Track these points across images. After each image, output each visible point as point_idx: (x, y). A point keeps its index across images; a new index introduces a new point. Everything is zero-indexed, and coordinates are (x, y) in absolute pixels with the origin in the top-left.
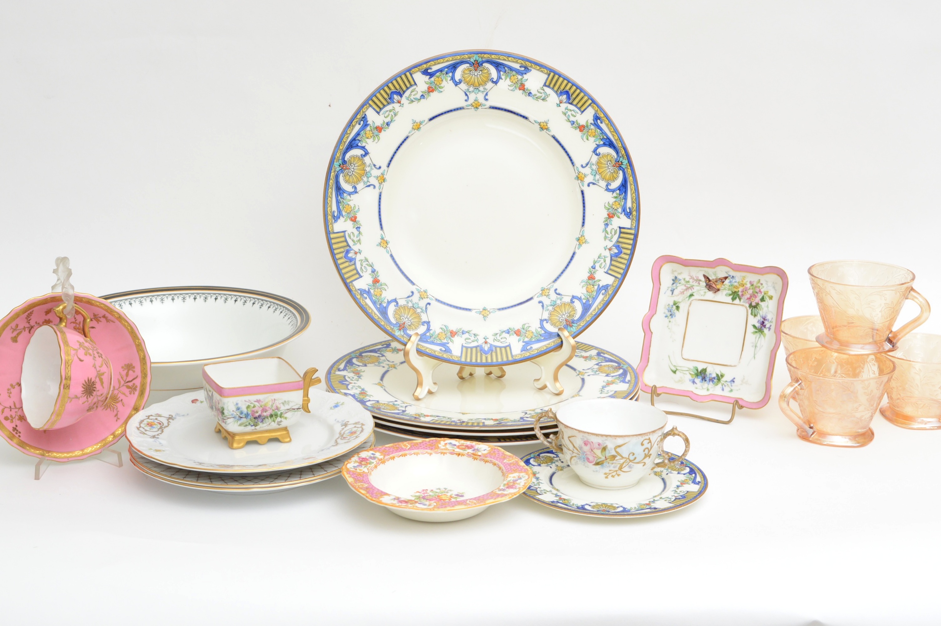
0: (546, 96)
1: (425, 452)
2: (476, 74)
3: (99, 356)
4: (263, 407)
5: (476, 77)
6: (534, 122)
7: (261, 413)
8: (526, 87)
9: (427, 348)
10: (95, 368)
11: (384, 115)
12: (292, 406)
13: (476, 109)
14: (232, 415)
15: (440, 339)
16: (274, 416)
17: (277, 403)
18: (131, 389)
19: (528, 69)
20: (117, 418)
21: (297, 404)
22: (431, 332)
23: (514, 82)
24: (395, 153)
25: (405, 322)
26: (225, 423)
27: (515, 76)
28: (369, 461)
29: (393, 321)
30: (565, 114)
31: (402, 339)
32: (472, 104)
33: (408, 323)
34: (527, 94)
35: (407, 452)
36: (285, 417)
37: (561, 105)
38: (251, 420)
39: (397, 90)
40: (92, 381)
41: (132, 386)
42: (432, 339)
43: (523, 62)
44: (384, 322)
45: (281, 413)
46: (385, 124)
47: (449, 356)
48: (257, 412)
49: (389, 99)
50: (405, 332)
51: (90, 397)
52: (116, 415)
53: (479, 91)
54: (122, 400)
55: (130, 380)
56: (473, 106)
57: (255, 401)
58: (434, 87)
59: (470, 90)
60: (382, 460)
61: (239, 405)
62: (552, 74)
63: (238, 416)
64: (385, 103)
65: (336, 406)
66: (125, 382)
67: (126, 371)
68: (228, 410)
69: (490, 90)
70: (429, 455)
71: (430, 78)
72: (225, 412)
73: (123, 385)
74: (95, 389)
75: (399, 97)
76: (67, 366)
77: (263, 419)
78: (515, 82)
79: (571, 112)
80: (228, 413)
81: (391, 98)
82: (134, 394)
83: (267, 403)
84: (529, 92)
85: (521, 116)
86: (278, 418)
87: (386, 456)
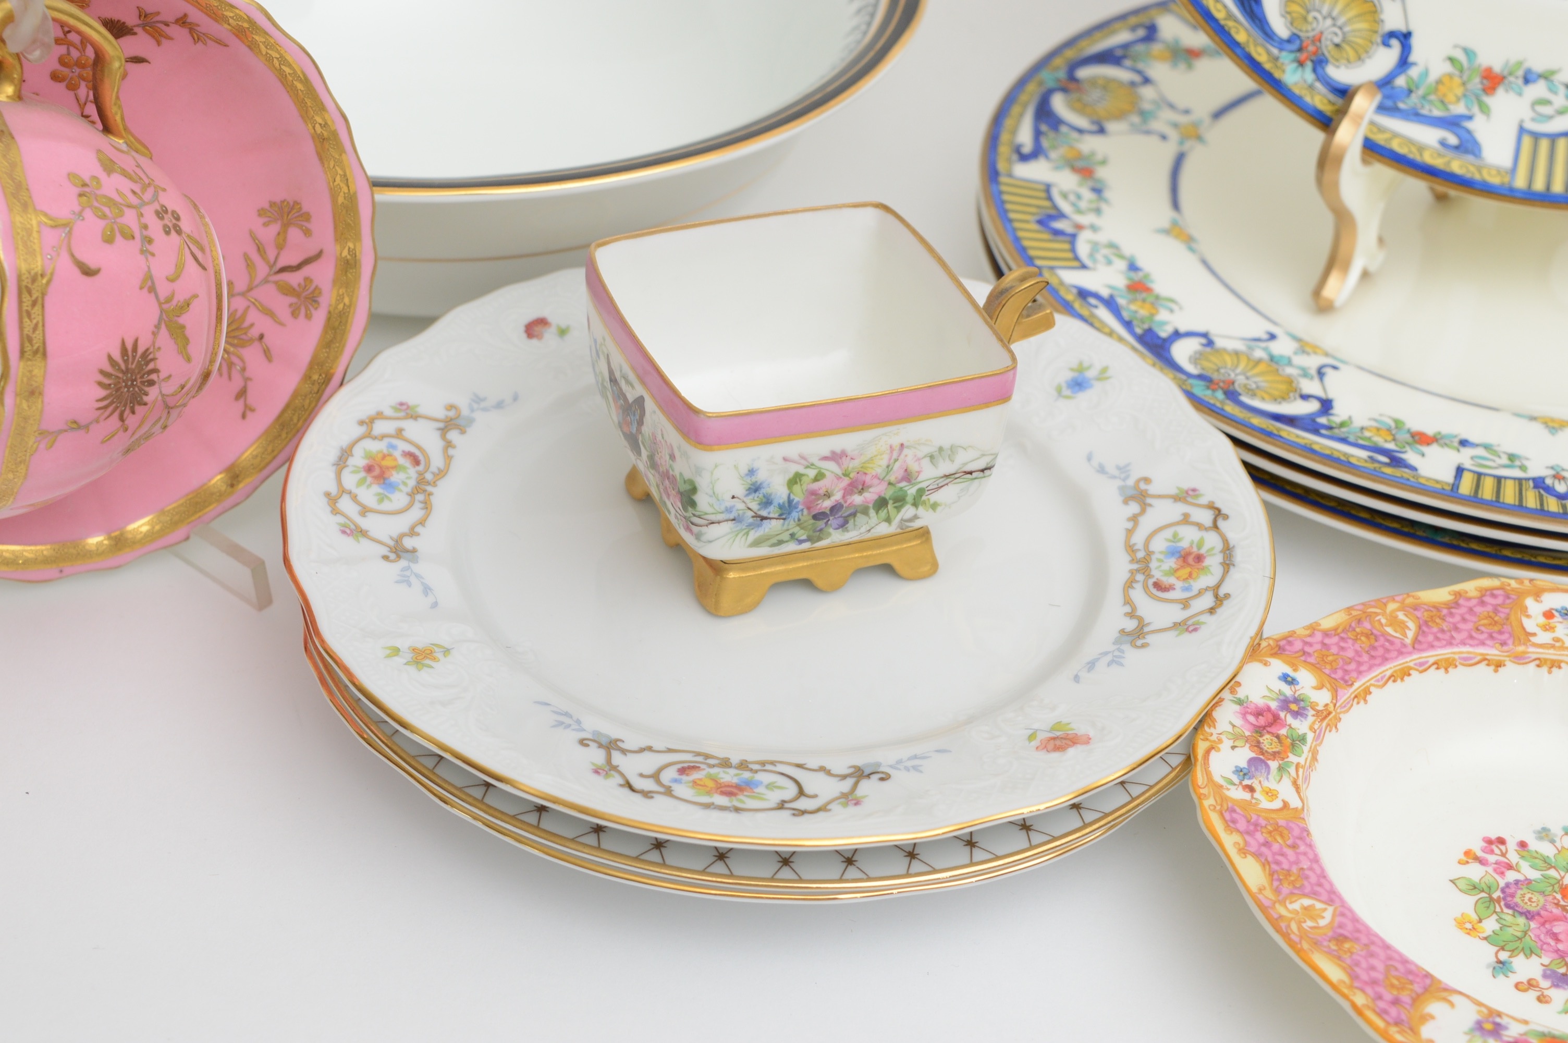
1: (1479, 658)
3: (165, 226)
4: (852, 475)
7: (844, 497)
9: (1395, 135)
10: (152, 289)
12: (966, 464)
14: (729, 510)
15: (1442, 102)
16: (891, 502)
17: (909, 459)
18: (298, 295)
20: (246, 406)
21: (983, 455)
22: (1414, 72)
25: (1322, 33)
26: (698, 537)
28: (1283, 732)
29: (1280, 28)
31: (1308, 99)
33: (1331, 36)
35: (1411, 660)
36: (932, 501)
38: (799, 523)
40: (140, 350)
41: (299, 285)
42: (1414, 100)
44: (1246, 30)
45: (921, 492)
47: (1472, 169)
48: (828, 495)
50: (1319, 70)
51: (133, 412)
52: (242, 394)
54: (261, 337)
55: (294, 262)
57: (825, 458)
60: (1330, 713)
61: (761, 476)
63: (750, 514)
65: (1078, 384)
66: (271, 267)
67: (275, 228)
68: (714, 494)
70: (1492, 668)
72: (700, 498)
73: (266, 281)
74: (154, 377)
76: (27, 305)
77: (850, 515)
80: (711, 506)
82: (308, 317)
83: (871, 460)
86: (903, 510)
87: (1340, 692)
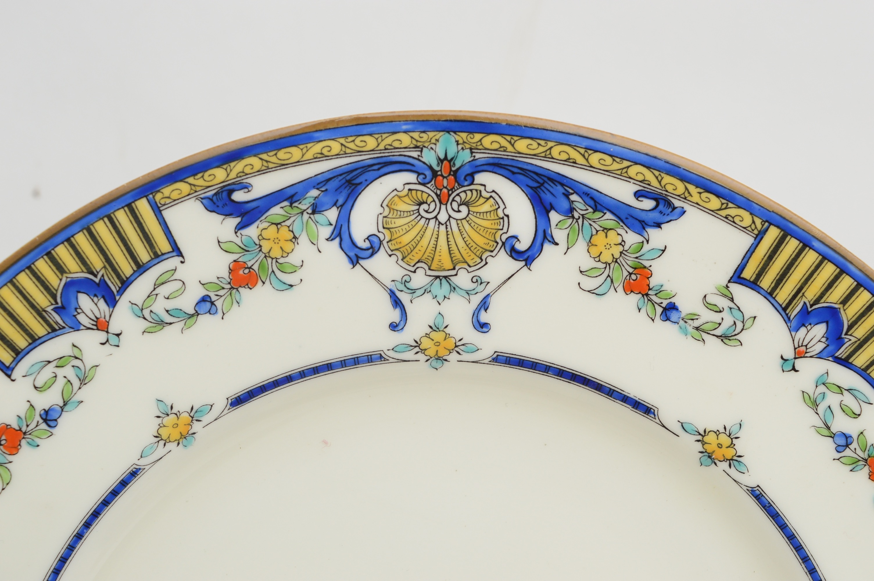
0: (739, 326)
2: (443, 217)
5: (443, 228)
6: (677, 428)
8: (654, 282)
11: (30, 379)
13: (438, 364)
19: (669, 204)
23: (607, 257)
24: (79, 536)
27: (611, 233)
30: (815, 405)
32: (418, 344)
34: (659, 310)
37: (800, 364)
39: (92, 273)
43: (649, 175)
46: (38, 418)
49: (55, 310)
53: (453, 288)
56: (423, 351)
58: (256, 267)
59: (413, 285)
62: (773, 233)
64: (39, 329)
69: (499, 287)
71: (240, 227)
75: (102, 304)
78: (609, 260)
79: (839, 397)
81: (63, 307)
84: (665, 303)
85: (625, 399)
